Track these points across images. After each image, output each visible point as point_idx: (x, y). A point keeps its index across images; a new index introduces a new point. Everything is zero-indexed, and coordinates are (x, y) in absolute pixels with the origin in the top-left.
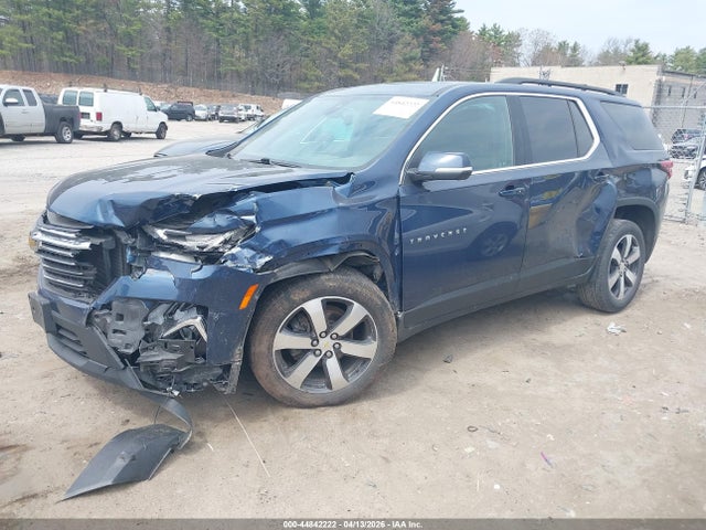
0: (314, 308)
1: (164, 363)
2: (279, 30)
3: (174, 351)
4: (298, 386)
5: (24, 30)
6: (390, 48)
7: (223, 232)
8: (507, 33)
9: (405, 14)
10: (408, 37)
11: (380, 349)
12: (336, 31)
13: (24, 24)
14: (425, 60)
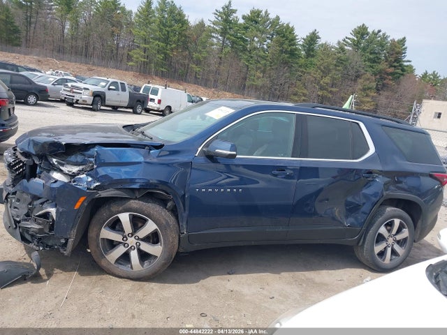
0: (125, 218)
1: (32, 230)
2: (285, 63)
3: (40, 224)
4: (113, 262)
5: (145, 52)
6: (355, 80)
7: (79, 165)
8: (442, 78)
9: (369, 60)
10: (368, 75)
11: (163, 252)
12: (322, 67)
13: (145, 50)
14: (378, 90)
